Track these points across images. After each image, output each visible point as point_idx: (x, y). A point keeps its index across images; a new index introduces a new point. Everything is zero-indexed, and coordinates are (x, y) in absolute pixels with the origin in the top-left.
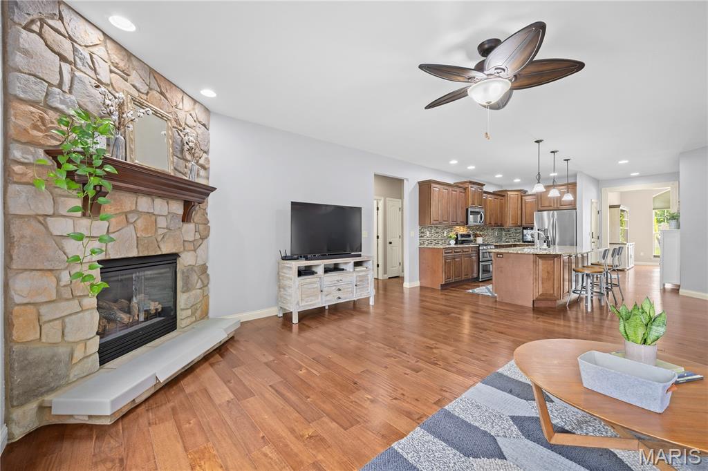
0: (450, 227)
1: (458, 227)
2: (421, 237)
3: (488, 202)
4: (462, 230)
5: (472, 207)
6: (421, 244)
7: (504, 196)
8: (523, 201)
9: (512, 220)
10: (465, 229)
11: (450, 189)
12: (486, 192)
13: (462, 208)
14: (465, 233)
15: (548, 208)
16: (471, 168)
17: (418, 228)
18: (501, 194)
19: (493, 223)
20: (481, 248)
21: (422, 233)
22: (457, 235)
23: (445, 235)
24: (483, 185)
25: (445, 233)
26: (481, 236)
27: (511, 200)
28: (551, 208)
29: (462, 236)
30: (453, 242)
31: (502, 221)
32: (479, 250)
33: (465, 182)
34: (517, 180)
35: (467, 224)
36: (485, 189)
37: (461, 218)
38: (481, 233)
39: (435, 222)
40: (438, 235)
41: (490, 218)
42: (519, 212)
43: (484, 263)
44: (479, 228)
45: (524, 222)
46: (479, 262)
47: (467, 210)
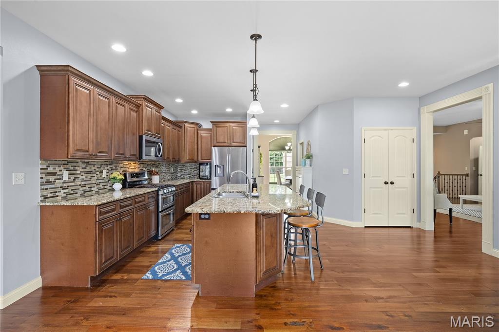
0: (112, 163)
1: (127, 163)
2: (48, 182)
3: (166, 131)
4: (133, 167)
5: (147, 134)
6: (46, 198)
7: (180, 127)
8: (199, 135)
9: (189, 154)
10: (137, 166)
11: (113, 99)
12: (164, 118)
13: (133, 134)
14: (137, 170)
15: (222, 144)
16: (148, 73)
17: (39, 164)
18: (178, 125)
19: (171, 158)
20: (161, 192)
21: (49, 174)
22: (125, 175)
23: (104, 175)
24: (161, 107)
25: (105, 172)
26: (157, 173)
27: (188, 134)
28: (225, 144)
29: (132, 175)
30: (118, 186)
31: (179, 155)
32: (158, 195)
33: (137, 97)
34: (194, 112)
35: (141, 157)
36: (163, 114)
37: (132, 149)
38: (157, 170)
39: (79, 154)
40: (89, 176)
41: (169, 152)
42: (196, 147)
43: (163, 214)
44: (154, 163)
45: (199, 158)
46: (158, 212)
47: (141, 137)
